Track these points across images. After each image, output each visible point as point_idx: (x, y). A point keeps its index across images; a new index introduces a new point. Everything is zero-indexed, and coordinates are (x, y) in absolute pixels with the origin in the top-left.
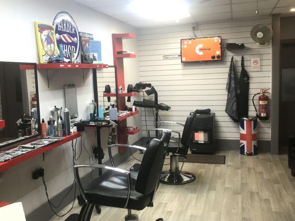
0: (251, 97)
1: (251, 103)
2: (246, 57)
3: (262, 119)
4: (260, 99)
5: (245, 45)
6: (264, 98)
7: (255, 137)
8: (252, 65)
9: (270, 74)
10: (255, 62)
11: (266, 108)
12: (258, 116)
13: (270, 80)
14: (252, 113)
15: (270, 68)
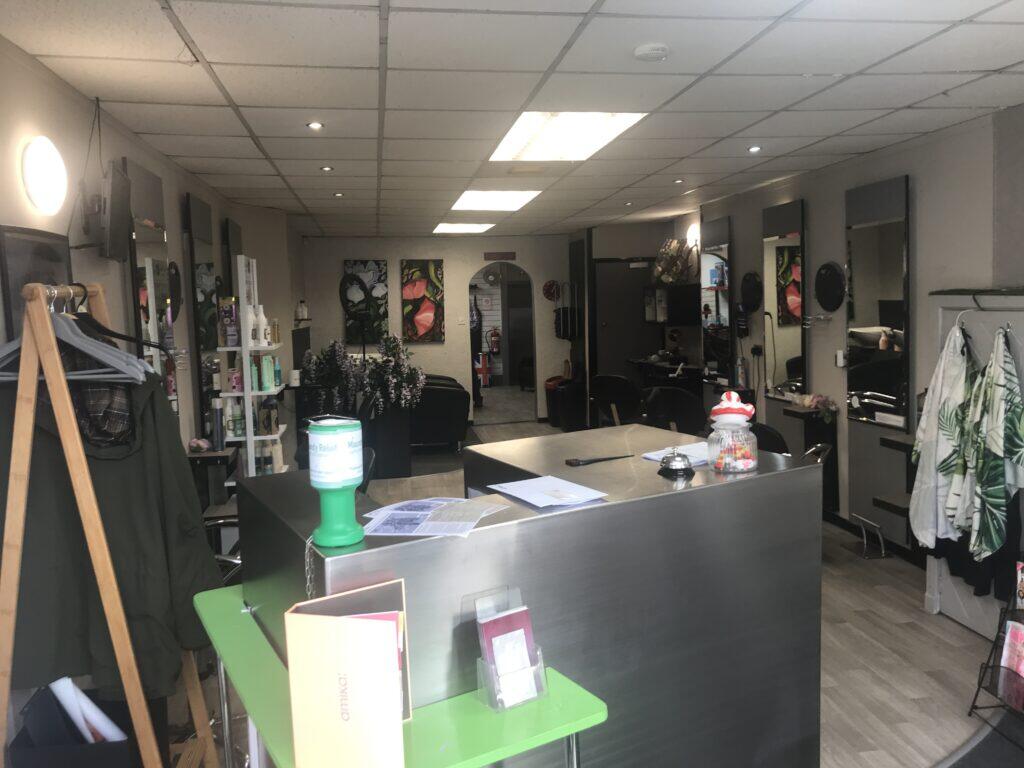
0: (484, 334)
1: (484, 340)
2: (478, 297)
3: (494, 354)
4: (492, 336)
5: (478, 286)
6: (495, 334)
7: (489, 370)
8: (484, 304)
9: (500, 313)
10: (487, 301)
11: (497, 343)
12: (491, 352)
13: (500, 318)
14: (485, 348)
15: (500, 307)
